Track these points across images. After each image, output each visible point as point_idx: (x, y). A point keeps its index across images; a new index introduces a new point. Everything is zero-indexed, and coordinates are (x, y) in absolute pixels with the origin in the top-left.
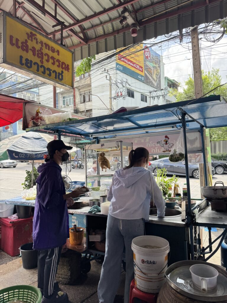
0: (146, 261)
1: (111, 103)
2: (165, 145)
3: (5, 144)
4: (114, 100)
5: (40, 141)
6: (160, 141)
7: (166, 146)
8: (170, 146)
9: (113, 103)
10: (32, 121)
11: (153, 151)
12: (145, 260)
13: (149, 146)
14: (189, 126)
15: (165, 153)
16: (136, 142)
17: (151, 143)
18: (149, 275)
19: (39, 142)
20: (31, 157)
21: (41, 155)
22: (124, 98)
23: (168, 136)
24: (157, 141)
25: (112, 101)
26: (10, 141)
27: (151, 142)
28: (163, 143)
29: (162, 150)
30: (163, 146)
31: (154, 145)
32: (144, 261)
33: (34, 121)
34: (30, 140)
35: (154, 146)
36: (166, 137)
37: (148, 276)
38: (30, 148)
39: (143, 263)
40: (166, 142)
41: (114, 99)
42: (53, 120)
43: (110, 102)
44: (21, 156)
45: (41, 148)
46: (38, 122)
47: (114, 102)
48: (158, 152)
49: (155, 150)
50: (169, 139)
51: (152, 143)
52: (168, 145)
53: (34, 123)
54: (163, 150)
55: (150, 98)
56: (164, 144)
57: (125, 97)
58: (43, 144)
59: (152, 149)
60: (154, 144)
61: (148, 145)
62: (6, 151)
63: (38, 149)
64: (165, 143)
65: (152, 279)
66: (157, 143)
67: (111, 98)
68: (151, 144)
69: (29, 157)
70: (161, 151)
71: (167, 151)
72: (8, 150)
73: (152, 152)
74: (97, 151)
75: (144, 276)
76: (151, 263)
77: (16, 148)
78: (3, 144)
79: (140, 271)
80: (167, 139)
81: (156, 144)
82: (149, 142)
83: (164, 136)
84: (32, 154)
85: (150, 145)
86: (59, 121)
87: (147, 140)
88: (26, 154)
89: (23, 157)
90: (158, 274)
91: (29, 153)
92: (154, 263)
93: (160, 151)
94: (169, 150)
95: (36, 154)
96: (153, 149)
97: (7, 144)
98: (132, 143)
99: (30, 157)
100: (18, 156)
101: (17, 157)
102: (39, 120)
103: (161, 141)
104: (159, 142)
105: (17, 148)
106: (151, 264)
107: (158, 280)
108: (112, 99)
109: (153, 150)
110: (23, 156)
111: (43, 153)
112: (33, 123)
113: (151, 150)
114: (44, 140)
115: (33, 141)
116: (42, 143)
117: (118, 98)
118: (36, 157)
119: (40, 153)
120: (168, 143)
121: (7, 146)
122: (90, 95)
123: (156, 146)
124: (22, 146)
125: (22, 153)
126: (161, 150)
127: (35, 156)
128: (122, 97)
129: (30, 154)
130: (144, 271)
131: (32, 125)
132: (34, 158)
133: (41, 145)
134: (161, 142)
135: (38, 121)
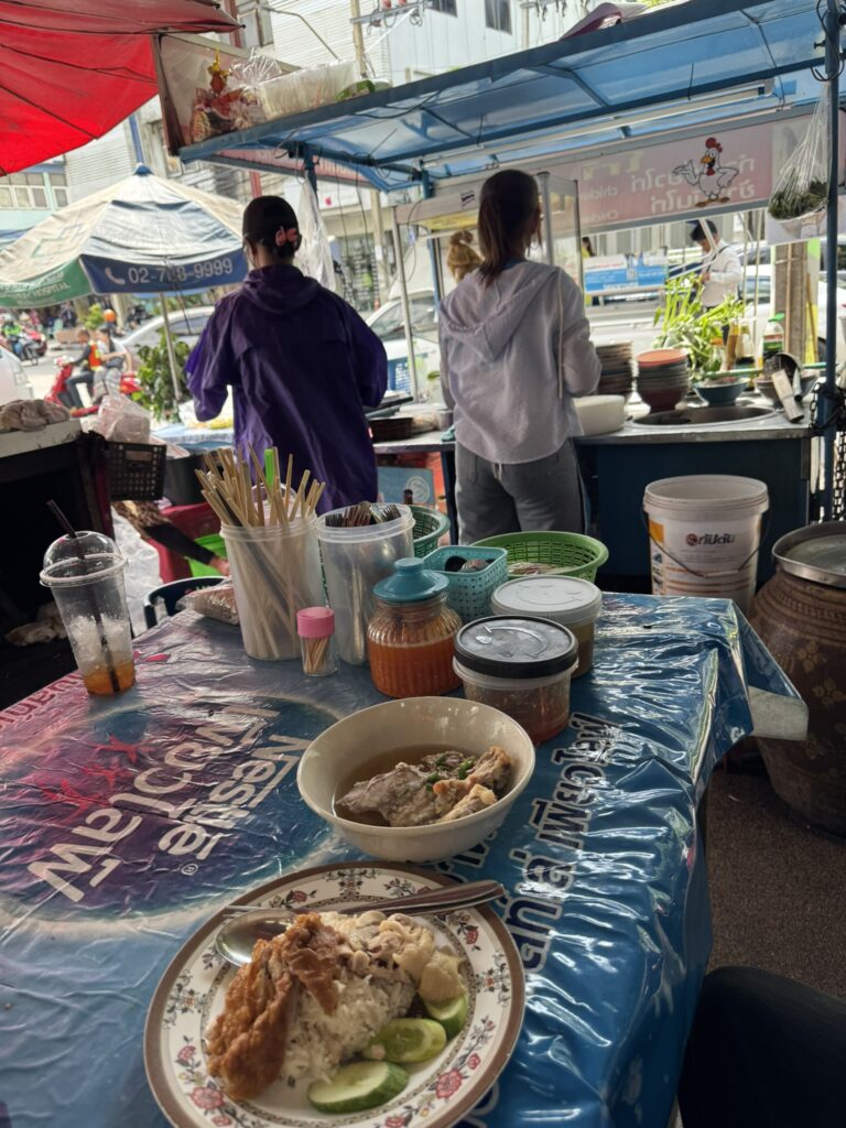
0: (701, 539)
1: (361, 47)
2: (704, 177)
3: (53, 240)
4: (374, 29)
5: (184, 215)
6: (686, 163)
7: (710, 183)
8: (724, 182)
9: (371, 47)
10: (208, 110)
11: (658, 206)
12: (699, 534)
13: (643, 187)
14: (794, 92)
15: (706, 208)
16: (588, 176)
17: (651, 173)
18: (710, 575)
19: (183, 219)
20: (173, 278)
21: (208, 267)
22: (416, 14)
23: (719, 138)
24: (677, 165)
25: (365, 33)
26: (67, 225)
27: (648, 173)
28: (697, 171)
29: (693, 198)
30: (698, 182)
31: (662, 181)
32: (695, 540)
33: (214, 110)
34: (144, 213)
35: (662, 186)
36: (711, 143)
37: (708, 578)
38: (158, 243)
39: (692, 545)
40: (711, 164)
41: (372, 24)
42: (294, 101)
43: (357, 40)
44: (134, 279)
45: (195, 241)
46: (231, 116)
47: (374, 38)
48: (675, 209)
49: (664, 203)
50: (720, 150)
51: (654, 175)
52: (717, 175)
53: (214, 119)
54: (697, 201)
55: (528, 8)
56: (701, 173)
57: (421, 12)
58: (202, 224)
59: (653, 198)
60: (662, 176)
61: (638, 185)
62: (76, 262)
63: (188, 245)
64: (706, 171)
65: (717, 585)
66: (675, 173)
67: (358, 22)
68: (650, 181)
69: (165, 280)
70: (690, 204)
71: (713, 200)
72: (85, 257)
73: (654, 209)
74: (433, 231)
75: (696, 579)
76: (717, 540)
77: (106, 246)
78: (44, 240)
79: (681, 571)
80: (713, 151)
81: (670, 176)
82: (640, 174)
83: (705, 139)
84: (175, 267)
85: (647, 184)
86: (322, 101)
87: (634, 166)
88: (152, 270)
89: (142, 281)
90: (739, 569)
91: (162, 263)
92: (727, 539)
93: (685, 202)
94: (721, 197)
95: (189, 267)
96: (657, 199)
97: (59, 239)
98: (576, 182)
99: (170, 279)
100: (126, 278)
101: (121, 282)
102: (235, 106)
103: (691, 161)
104: (683, 167)
105: (112, 248)
106: (717, 544)
107: (737, 586)
108: (365, 26)
109: (659, 202)
110: (141, 275)
111: (212, 261)
112: (211, 122)
113: (650, 203)
114: (198, 210)
115: (158, 218)
116: (193, 223)
117: (390, 20)
118: (190, 279)
119: (202, 263)
120: (716, 167)
121: (61, 246)
122: (263, 13)
123: (668, 187)
124: (126, 238)
125: (138, 266)
126: (690, 198)
127: (185, 275)
128: (405, 11)
129: (166, 267)
130: (692, 566)
131: (209, 129)
132: (183, 283)
133: (195, 231)
134: (690, 167)
135: (229, 110)
